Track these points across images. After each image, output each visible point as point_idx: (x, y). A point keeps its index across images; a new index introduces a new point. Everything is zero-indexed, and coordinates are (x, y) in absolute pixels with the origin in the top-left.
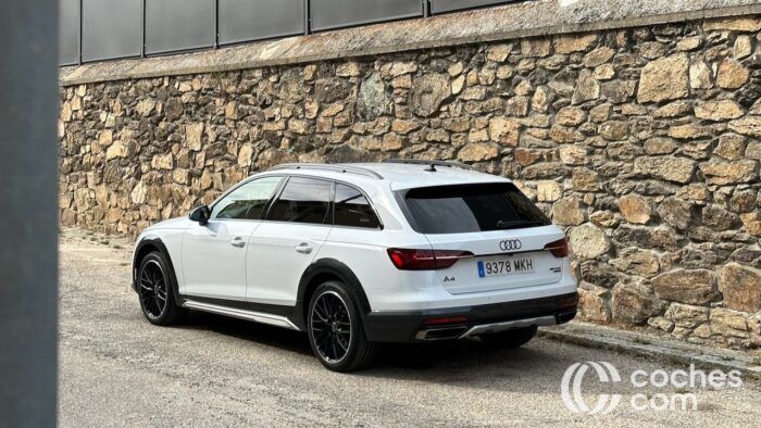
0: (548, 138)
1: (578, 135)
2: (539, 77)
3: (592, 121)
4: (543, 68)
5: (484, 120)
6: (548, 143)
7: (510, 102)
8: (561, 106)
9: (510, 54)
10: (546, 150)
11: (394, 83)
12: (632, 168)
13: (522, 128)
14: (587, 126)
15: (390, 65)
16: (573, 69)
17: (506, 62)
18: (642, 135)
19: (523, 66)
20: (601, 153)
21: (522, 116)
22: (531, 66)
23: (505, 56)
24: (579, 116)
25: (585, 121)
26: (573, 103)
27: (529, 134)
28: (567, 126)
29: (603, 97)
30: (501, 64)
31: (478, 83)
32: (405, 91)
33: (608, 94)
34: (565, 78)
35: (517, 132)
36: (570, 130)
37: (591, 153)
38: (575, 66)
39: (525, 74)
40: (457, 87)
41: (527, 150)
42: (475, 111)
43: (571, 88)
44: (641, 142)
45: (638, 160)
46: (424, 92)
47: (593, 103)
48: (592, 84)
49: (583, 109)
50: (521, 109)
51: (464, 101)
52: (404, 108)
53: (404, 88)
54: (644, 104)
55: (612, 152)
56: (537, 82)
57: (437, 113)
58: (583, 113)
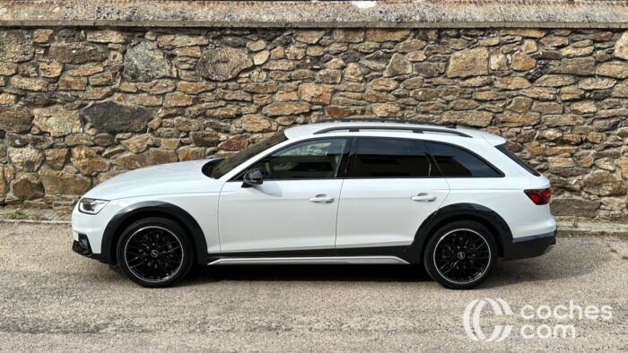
0: (362, 99)
1: (391, 97)
2: (352, 56)
3: (404, 88)
4: (356, 50)
5: (293, 84)
6: (363, 102)
7: (321, 72)
8: (373, 77)
9: (322, 38)
10: (361, 107)
11: (178, 52)
12: (440, 118)
13: (335, 91)
14: (400, 91)
15: (172, 37)
16: (385, 52)
17: (318, 44)
18: (450, 97)
19: (334, 48)
20: (413, 109)
21: (335, 83)
22: (344, 48)
23: (317, 40)
24: (393, 85)
25: (396, 88)
26: (386, 75)
27: (341, 96)
28: (382, 91)
29: (415, 73)
30: (312, 45)
31: (285, 57)
32: (194, 60)
33: (419, 70)
34: (378, 59)
35: (330, 95)
36: (384, 94)
37: (403, 109)
38: (388, 51)
39: (336, 54)
40: (259, 59)
41: (340, 107)
42: (283, 79)
43: (383, 66)
44: (448, 102)
45: (447, 113)
46: (218, 62)
47: (406, 76)
48: (406, 64)
49: (396, 80)
50: (333, 78)
51: (268, 71)
52: (193, 73)
53: (191, 57)
54: (451, 78)
55: (422, 109)
56: (349, 60)
57: (235, 78)
58: (396, 83)
